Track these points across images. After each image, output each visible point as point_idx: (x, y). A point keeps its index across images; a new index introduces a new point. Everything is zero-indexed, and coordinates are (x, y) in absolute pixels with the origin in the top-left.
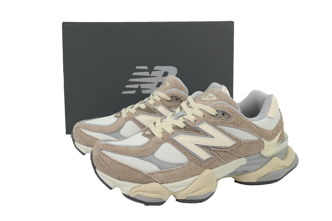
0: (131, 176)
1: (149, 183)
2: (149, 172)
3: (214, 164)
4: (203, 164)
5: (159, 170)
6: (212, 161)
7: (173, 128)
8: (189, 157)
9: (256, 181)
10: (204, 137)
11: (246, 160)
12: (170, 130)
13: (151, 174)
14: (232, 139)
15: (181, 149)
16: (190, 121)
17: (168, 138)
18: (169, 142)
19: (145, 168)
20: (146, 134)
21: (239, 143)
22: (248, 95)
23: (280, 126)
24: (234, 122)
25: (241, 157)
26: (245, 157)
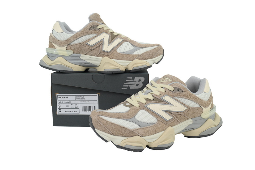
0: (121, 132)
1: (133, 136)
2: (133, 129)
3: (173, 123)
4: (167, 123)
5: (139, 128)
6: (172, 121)
7: (145, 100)
8: (158, 119)
9: (198, 135)
10: (167, 105)
11: (192, 121)
12: (144, 101)
13: (134, 130)
14: (184, 106)
15: (152, 113)
16: (156, 95)
17: (143, 107)
18: (144, 109)
19: (130, 127)
20: (126, 105)
21: (189, 109)
22: (188, 79)
23: (211, 99)
24: (185, 95)
25: (189, 118)
26: (191, 118)
